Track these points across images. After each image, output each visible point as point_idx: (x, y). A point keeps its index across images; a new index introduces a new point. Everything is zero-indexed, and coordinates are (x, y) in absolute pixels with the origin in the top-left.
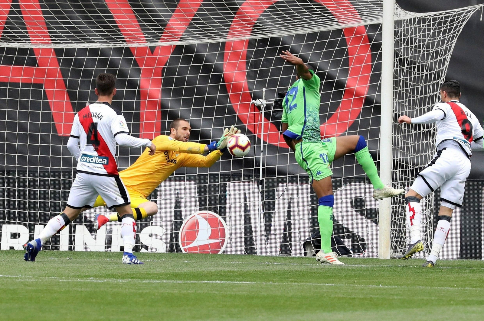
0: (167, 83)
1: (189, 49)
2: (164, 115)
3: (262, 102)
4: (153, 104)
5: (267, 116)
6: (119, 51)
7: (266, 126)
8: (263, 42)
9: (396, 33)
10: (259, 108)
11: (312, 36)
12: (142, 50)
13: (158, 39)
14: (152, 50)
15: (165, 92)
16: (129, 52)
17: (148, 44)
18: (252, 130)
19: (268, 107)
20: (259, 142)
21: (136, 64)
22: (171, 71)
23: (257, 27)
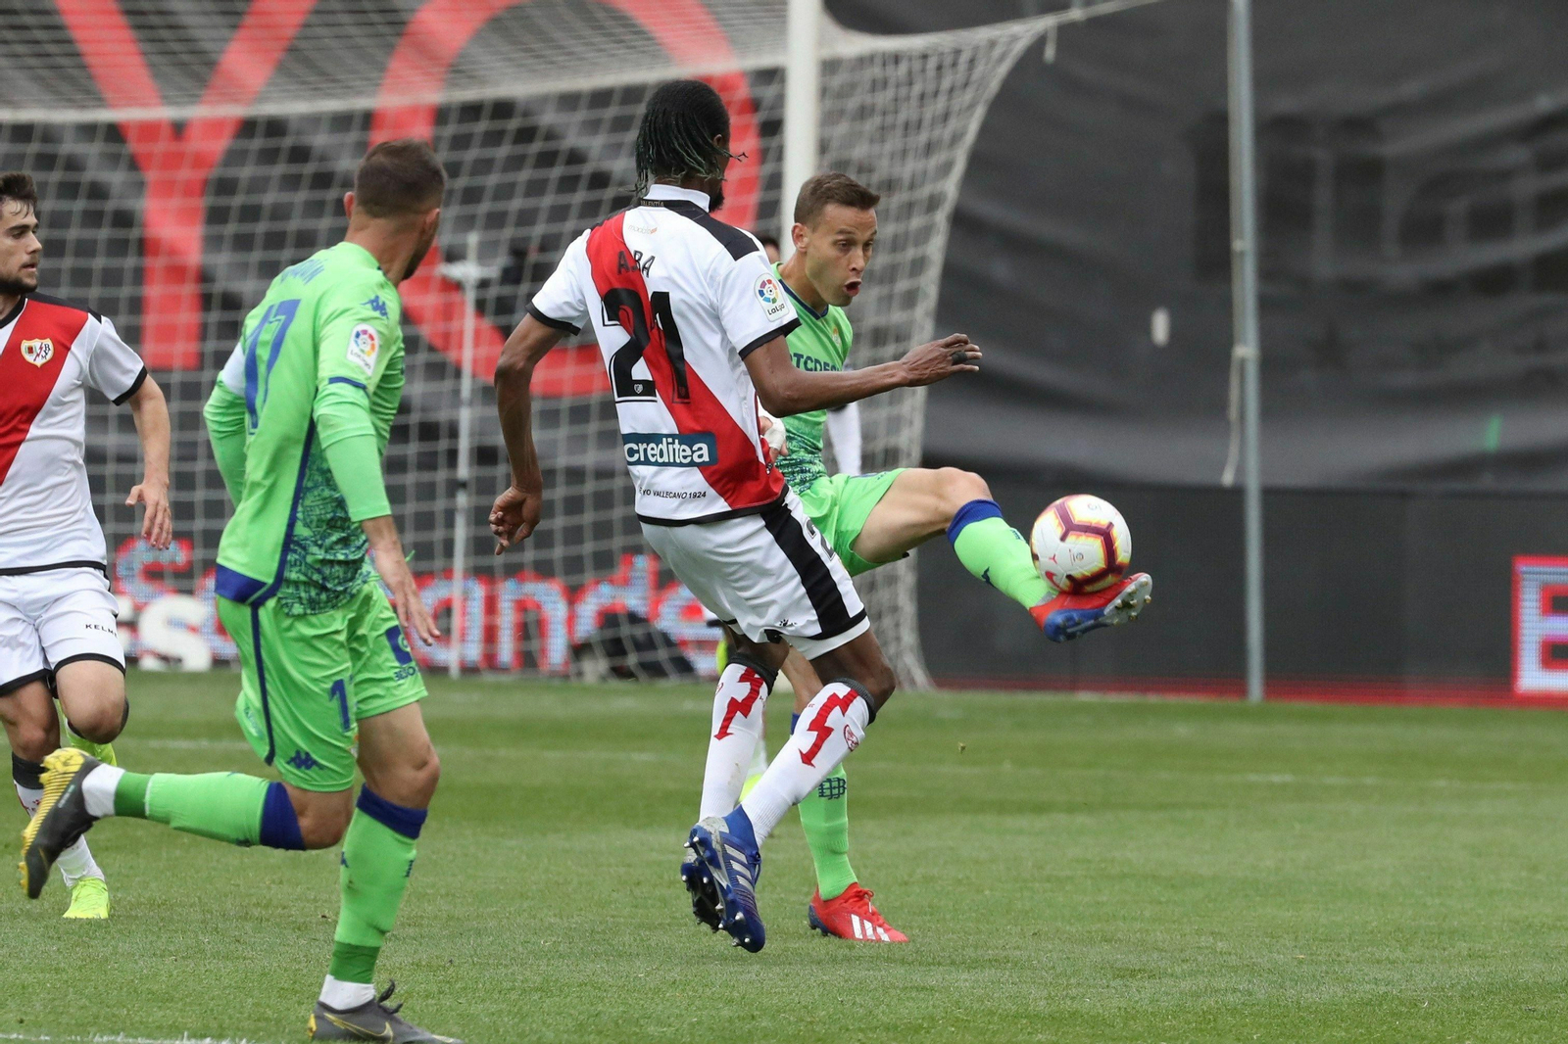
0: (217, 216)
1: (275, 127)
2: (205, 301)
3: (468, 271)
4: (177, 273)
5: (481, 307)
6: (88, 131)
7: (477, 333)
8: (472, 111)
9: (824, 92)
10: (456, 286)
11: (601, 98)
12: (149, 130)
13: (194, 99)
14: (179, 129)
15: (213, 243)
16: (114, 133)
17: (166, 113)
18: (438, 342)
19: (483, 284)
20: (458, 374)
21: (134, 164)
22: (225, 187)
23: (457, 70)
